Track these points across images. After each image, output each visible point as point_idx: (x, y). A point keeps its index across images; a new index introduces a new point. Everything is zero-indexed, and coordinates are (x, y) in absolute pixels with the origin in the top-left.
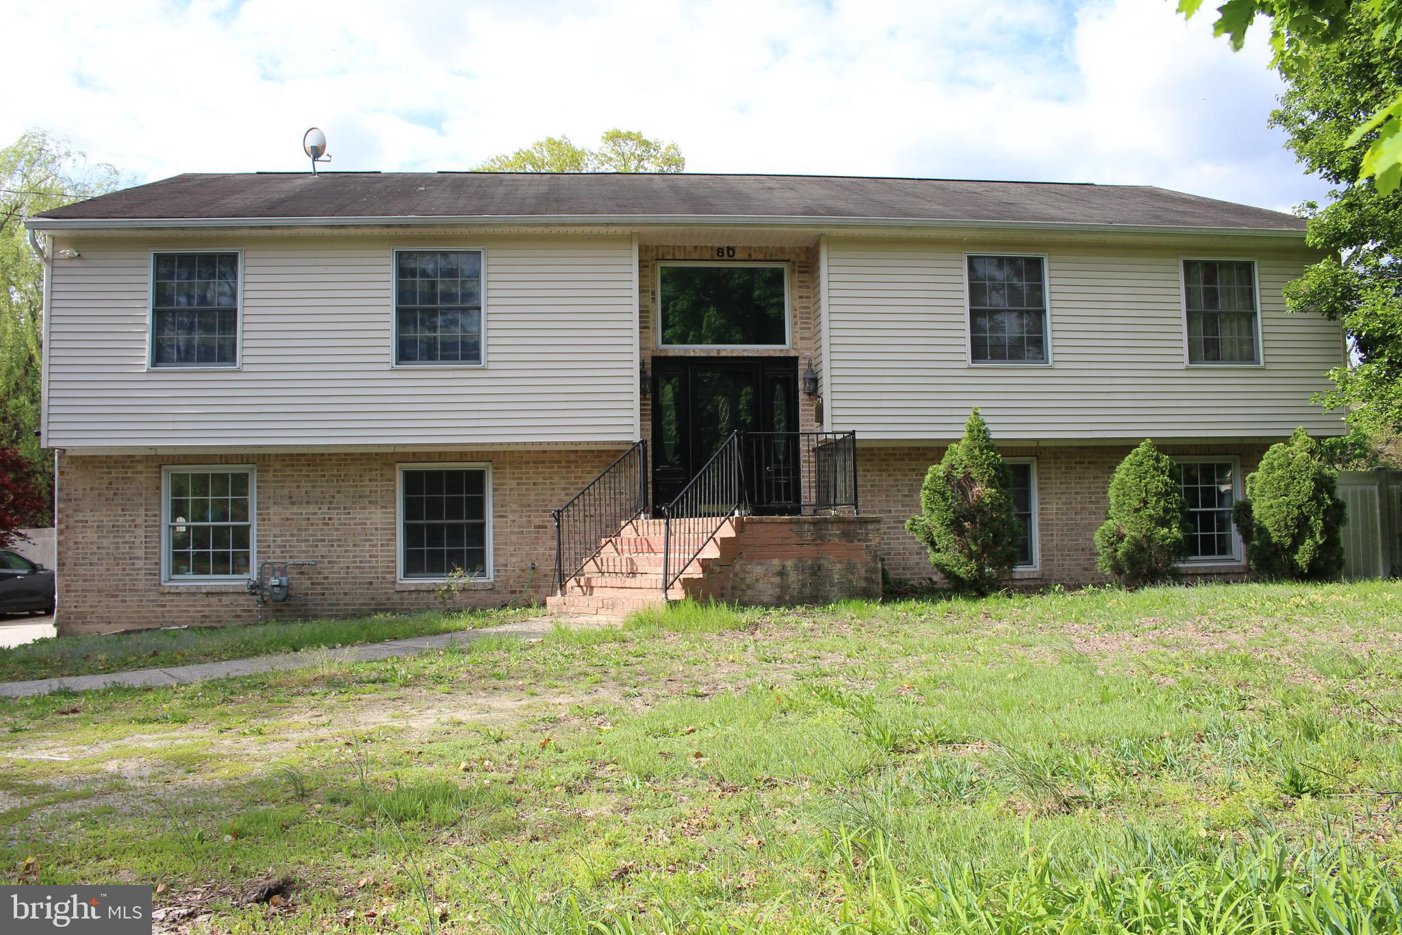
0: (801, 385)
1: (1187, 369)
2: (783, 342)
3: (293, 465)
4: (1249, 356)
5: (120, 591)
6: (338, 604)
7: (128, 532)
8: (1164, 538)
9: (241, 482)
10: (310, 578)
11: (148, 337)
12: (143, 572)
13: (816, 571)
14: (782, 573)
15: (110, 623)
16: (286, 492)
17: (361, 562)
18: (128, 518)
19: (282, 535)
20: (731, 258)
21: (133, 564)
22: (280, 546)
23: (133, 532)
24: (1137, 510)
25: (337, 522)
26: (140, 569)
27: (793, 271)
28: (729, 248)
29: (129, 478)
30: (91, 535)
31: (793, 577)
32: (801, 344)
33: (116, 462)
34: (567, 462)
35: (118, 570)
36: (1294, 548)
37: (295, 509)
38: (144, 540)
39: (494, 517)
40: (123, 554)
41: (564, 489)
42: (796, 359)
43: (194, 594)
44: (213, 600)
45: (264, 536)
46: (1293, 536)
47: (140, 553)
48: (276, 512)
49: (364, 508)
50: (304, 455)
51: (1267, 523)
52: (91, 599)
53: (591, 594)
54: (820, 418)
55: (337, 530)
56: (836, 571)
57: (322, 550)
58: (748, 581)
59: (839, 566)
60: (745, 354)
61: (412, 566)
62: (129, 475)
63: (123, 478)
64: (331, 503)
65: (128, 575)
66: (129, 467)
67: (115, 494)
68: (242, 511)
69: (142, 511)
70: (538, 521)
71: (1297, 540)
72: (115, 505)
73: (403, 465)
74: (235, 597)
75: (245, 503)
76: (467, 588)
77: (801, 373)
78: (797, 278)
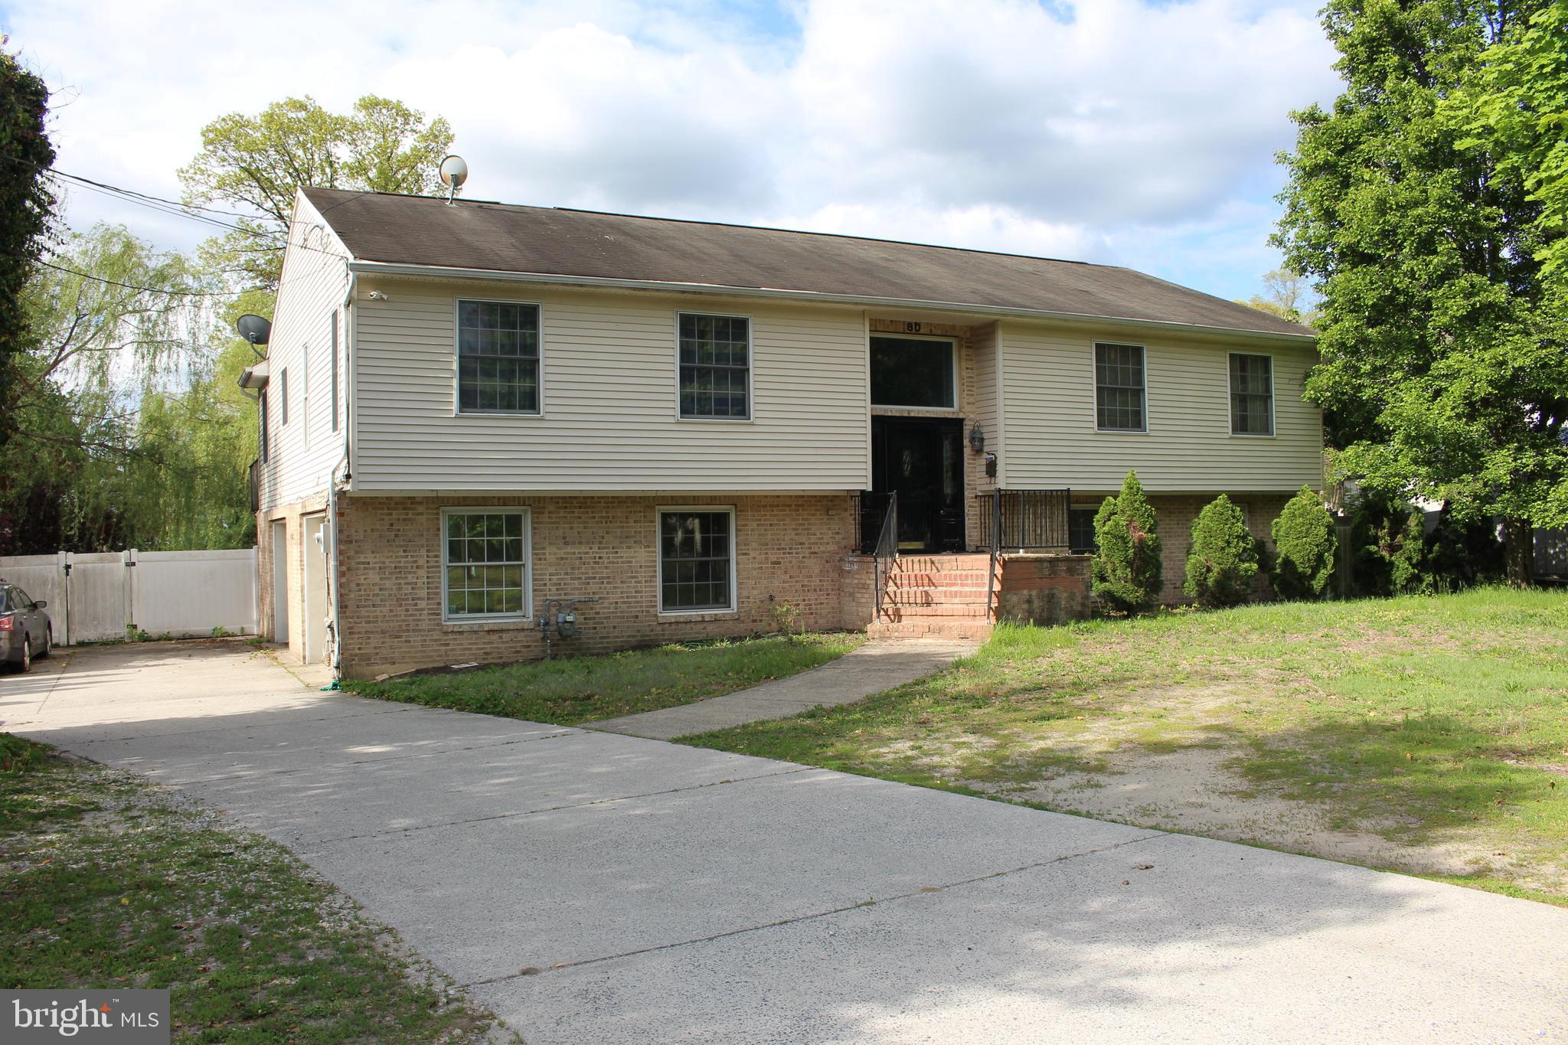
0: (966, 442)
1: (1231, 438)
2: (952, 406)
3: (566, 508)
4: (1266, 429)
5: (404, 631)
6: (608, 637)
7: (410, 573)
8: (1246, 571)
9: (514, 524)
10: (584, 614)
11: (455, 383)
12: (426, 612)
13: (1051, 598)
14: (1029, 601)
15: (394, 663)
16: (560, 533)
17: (628, 597)
18: (409, 559)
19: (557, 574)
20: (917, 332)
21: (416, 605)
22: (555, 584)
23: (415, 573)
24: (1223, 549)
25: (606, 561)
26: (423, 609)
27: (960, 346)
28: (916, 324)
29: (410, 520)
30: (374, 577)
31: (1036, 604)
32: (967, 408)
33: (396, 504)
34: (796, 505)
35: (401, 611)
36: (1313, 576)
37: (569, 549)
38: (426, 581)
39: (737, 555)
40: (406, 594)
41: (794, 529)
42: (962, 420)
43: (476, 632)
44: (494, 637)
45: (540, 574)
46: (1312, 567)
47: (423, 593)
48: (551, 552)
49: (630, 548)
50: (575, 498)
51: (1294, 557)
52: (375, 641)
53: (899, 621)
54: (991, 469)
55: (606, 568)
56: (1063, 596)
57: (593, 587)
58: (1008, 608)
59: (1065, 595)
60: (928, 415)
61: (669, 601)
62: (410, 516)
63: (404, 520)
64: (600, 543)
65: (411, 615)
66: (409, 509)
67: (396, 536)
68: (515, 552)
69: (423, 552)
70: (773, 558)
71: (1315, 570)
72: (397, 546)
73: (662, 507)
74: (516, 633)
75: (519, 542)
76: (716, 620)
77: (966, 433)
78: (964, 352)
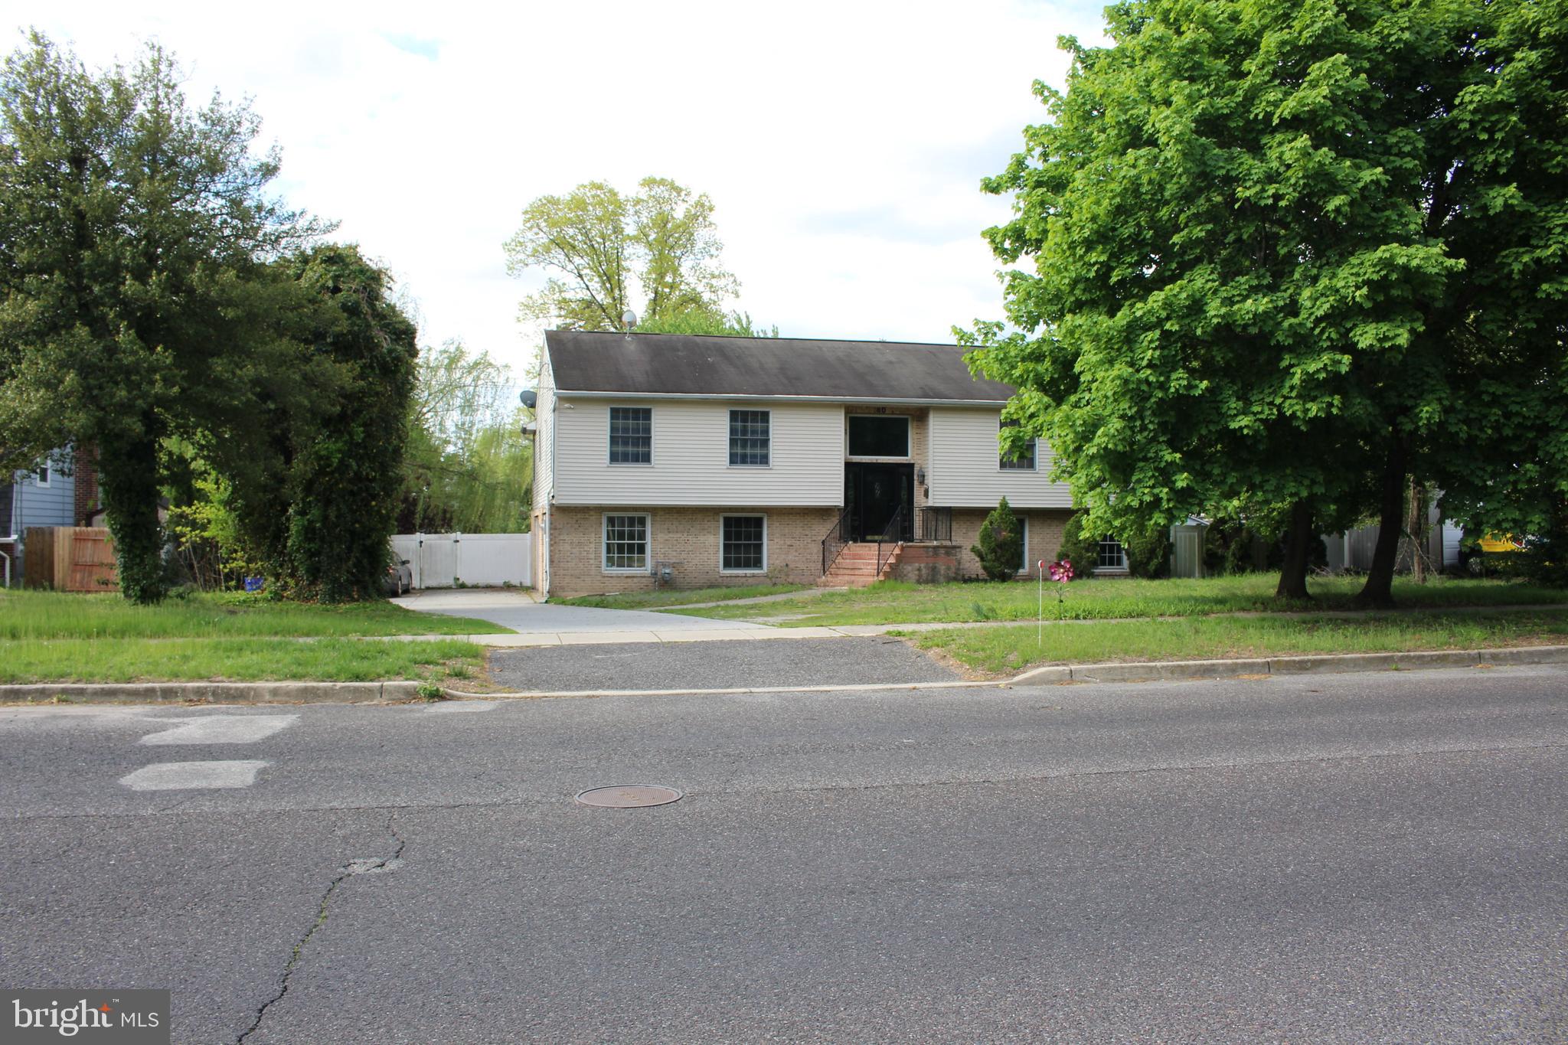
0: (915, 477)
2: (907, 456)
3: (669, 513)
5: (582, 575)
6: (692, 581)
7: (586, 545)
9: (642, 521)
10: (678, 570)
11: (608, 449)
12: (594, 566)
13: (934, 569)
14: (919, 570)
15: (577, 591)
16: (666, 526)
17: (702, 562)
18: (586, 538)
19: (665, 548)
20: (884, 413)
21: (589, 562)
22: (663, 553)
23: (589, 545)
25: (691, 542)
26: (592, 564)
27: (913, 419)
28: (882, 408)
29: (586, 518)
30: (567, 547)
31: (924, 571)
32: (916, 457)
33: (580, 510)
34: (803, 513)
35: (581, 565)
36: (1148, 562)
37: (671, 535)
38: (594, 550)
39: (767, 540)
40: (584, 556)
41: (802, 527)
42: (913, 464)
43: (619, 577)
44: (629, 580)
45: (655, 548)
46: (1148, 557)
47: (593, 556)
48: (661, 537)
49: (704, 535)
50: (675, 508)
52: (567, 580)
53: (835, 577)
54: (926, 495)
55: (691, 545)
56: (942, 568)
57: (684, 555)
58: (907, 573)
59: (944, 567)
60: (889, 461)
61: (727, 564)
62: (587, 516)
63: (583, 518)
64: (688, 532)
65: (586, 567)
66: (586, 512)
67: (579, 526)
68: (642, 535)
69: (593, 535)
70: (789, 543)
71: (1150, 559)
72: (579, 532)
73: (724, 513)
74: (640, 578)
75: (644, 531)
76: (754, 576)
77: (916, 472)
78: (915, 424)
